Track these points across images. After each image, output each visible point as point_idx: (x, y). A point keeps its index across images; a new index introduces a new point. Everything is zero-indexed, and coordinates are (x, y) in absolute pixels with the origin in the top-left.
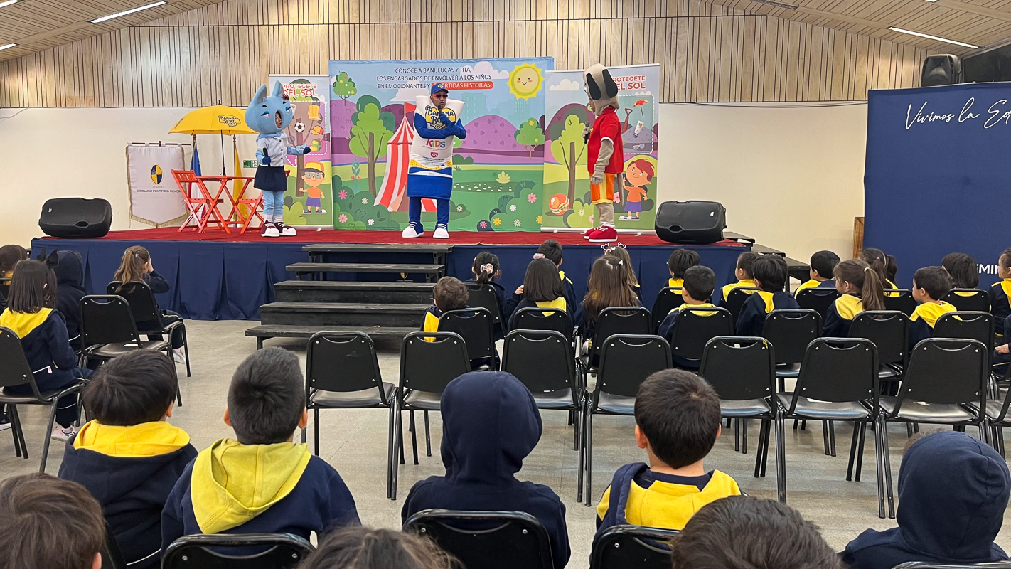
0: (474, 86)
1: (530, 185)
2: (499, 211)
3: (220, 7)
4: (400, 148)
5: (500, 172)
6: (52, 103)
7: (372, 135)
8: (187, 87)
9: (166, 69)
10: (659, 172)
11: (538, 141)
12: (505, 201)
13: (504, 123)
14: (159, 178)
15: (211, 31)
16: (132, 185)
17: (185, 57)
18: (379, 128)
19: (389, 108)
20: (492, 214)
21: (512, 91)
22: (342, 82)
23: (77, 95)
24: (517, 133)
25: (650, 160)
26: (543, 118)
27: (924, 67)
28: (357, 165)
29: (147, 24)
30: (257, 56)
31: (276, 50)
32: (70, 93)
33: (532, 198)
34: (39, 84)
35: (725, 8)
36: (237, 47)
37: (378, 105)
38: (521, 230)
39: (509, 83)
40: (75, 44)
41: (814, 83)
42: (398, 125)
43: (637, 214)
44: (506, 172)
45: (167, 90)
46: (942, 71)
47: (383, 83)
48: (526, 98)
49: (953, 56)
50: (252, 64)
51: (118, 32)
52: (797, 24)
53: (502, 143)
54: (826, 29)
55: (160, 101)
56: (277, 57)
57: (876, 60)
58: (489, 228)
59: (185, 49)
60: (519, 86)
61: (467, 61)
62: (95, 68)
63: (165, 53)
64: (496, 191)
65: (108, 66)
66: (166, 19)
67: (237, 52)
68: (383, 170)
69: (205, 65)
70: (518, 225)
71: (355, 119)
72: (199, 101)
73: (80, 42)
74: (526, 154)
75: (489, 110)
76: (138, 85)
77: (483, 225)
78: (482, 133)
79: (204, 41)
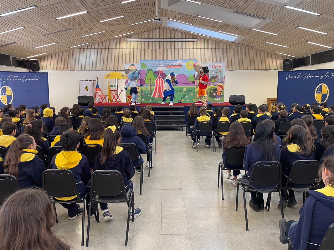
0: (177, 66)
1: (191, 91)
2: (183, 98)
3: (103, 44)
4: (158, 82)
5: (184, 88)
6: (55, 69)
7: (151, 79)
8: (94, 65)
9: (88, 60)
10: (225, 88)
11: (194, 80)
12: (185, 95)
13: (185, 76)
14: (88, 90)
15: (101, 50)
16: (80, 91)
17: (94, 57)
18: (153, 77)
19: (155, 72)
20: (182, 98)
21: (187, 68)
22: (143, 65)
23: (63, 67)
24: (188, 78)
25: (223, 85)
26: (195, 75)
27: (284, 62)
28: (147, 86)
29: (83, 48)
30: (114, 57)
31: (119, 56)
32: (60, 66)
33: (192, 94)
34: (51, 64)
35: (236, 46)
36: (108, 54)
37: (153, 71)
38: (189, 102)
39: (186, 66)
40: (62, 53)
41: (257, 65)
42: (157, 76)
43: (219, 98)
45: (88, 66)
46: (288, 63)
47: (154, 65)
48: (190, 69)
49: (291, 59)
50: (112, 59)
51: (74, 50)
52: (253, 50)
53: (184, 81)
54: (260, 52)
55: (86, 69)
56: (119, 57)
57: (272, 60)
58: (181, 102)
59: (93, 55)
60: (188, 66)
61: (176, 60)
62: (68, 59)
63: (88, 56)
64: (183, 93)
65: (72, 59)
66: (88, 47)
67: (108, 56)
68: (154, 88)
69: (99, 59)
70: (188, 101)
71: (146, 75)
72: (98, 69)
73: (63, 52)
74: (190, 83)
75: (181, 73)
76: (80, 64)
77: (179, 101)
78: (179, 78)
79: (99, 53)
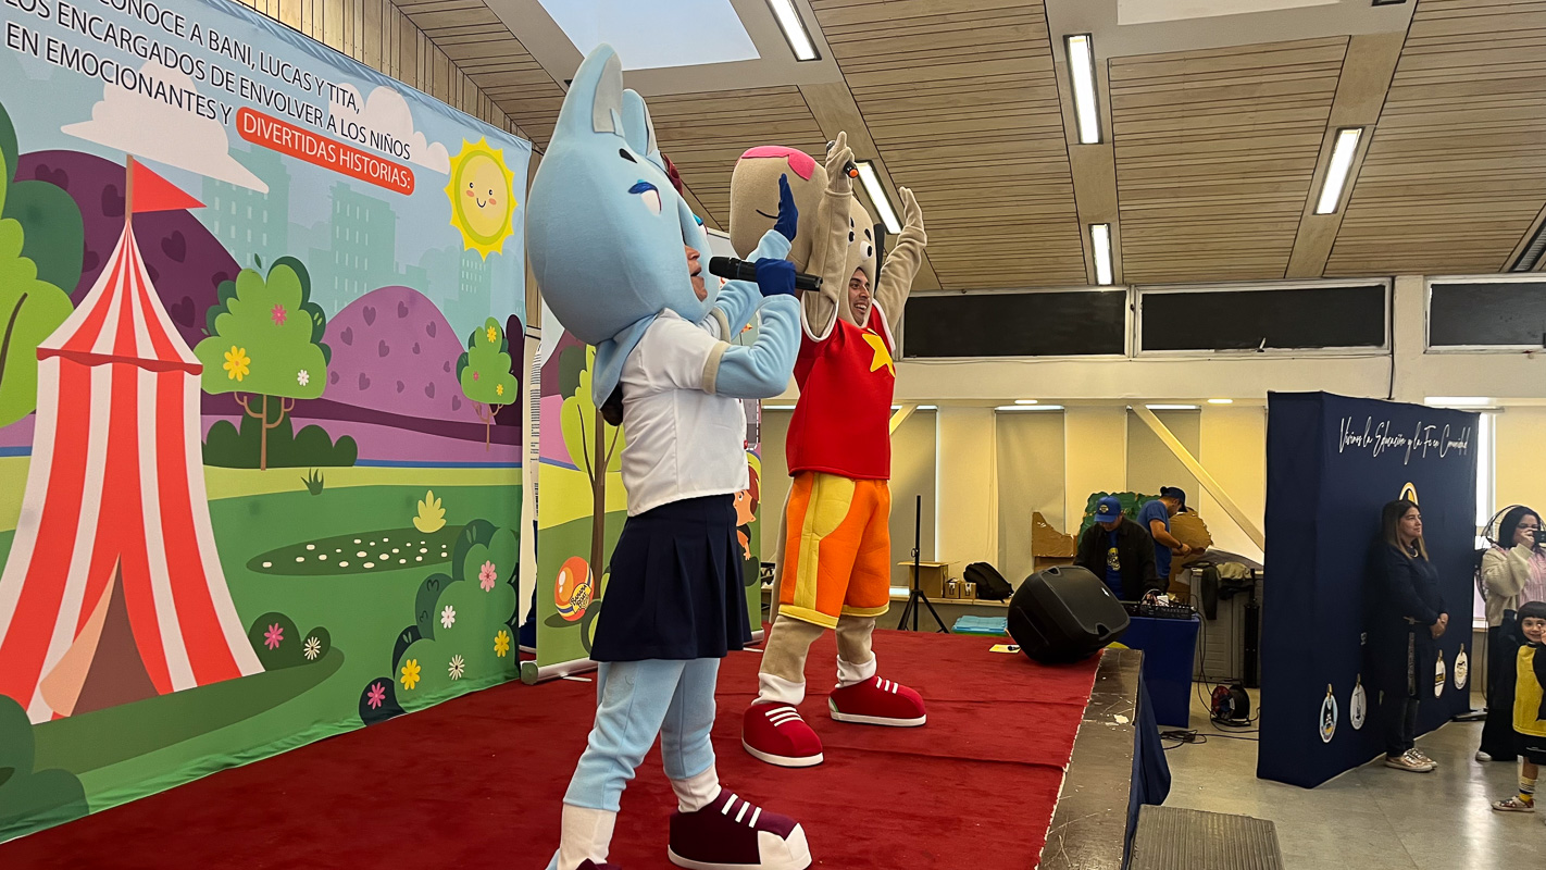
0: (365, 169)
1: (486, 533)
2: (416, 637)
5: (424, 493)
11: (503, 394)
12: (430, 594)
13: (436, 326)
20: (400, 648)
26: (513, 323)
33: (487, 575)
38: (462, 689)
39: (449, 190)
42: (93, 264)
44: (438, 492)
48: (484, 251)
53: (430, 391)
58: (391, 705)
61: (351, 67)
64: (412, 563)
70: (456, 674)
74: (479, 432)
75: (401, 273)
77: (377, 698)
